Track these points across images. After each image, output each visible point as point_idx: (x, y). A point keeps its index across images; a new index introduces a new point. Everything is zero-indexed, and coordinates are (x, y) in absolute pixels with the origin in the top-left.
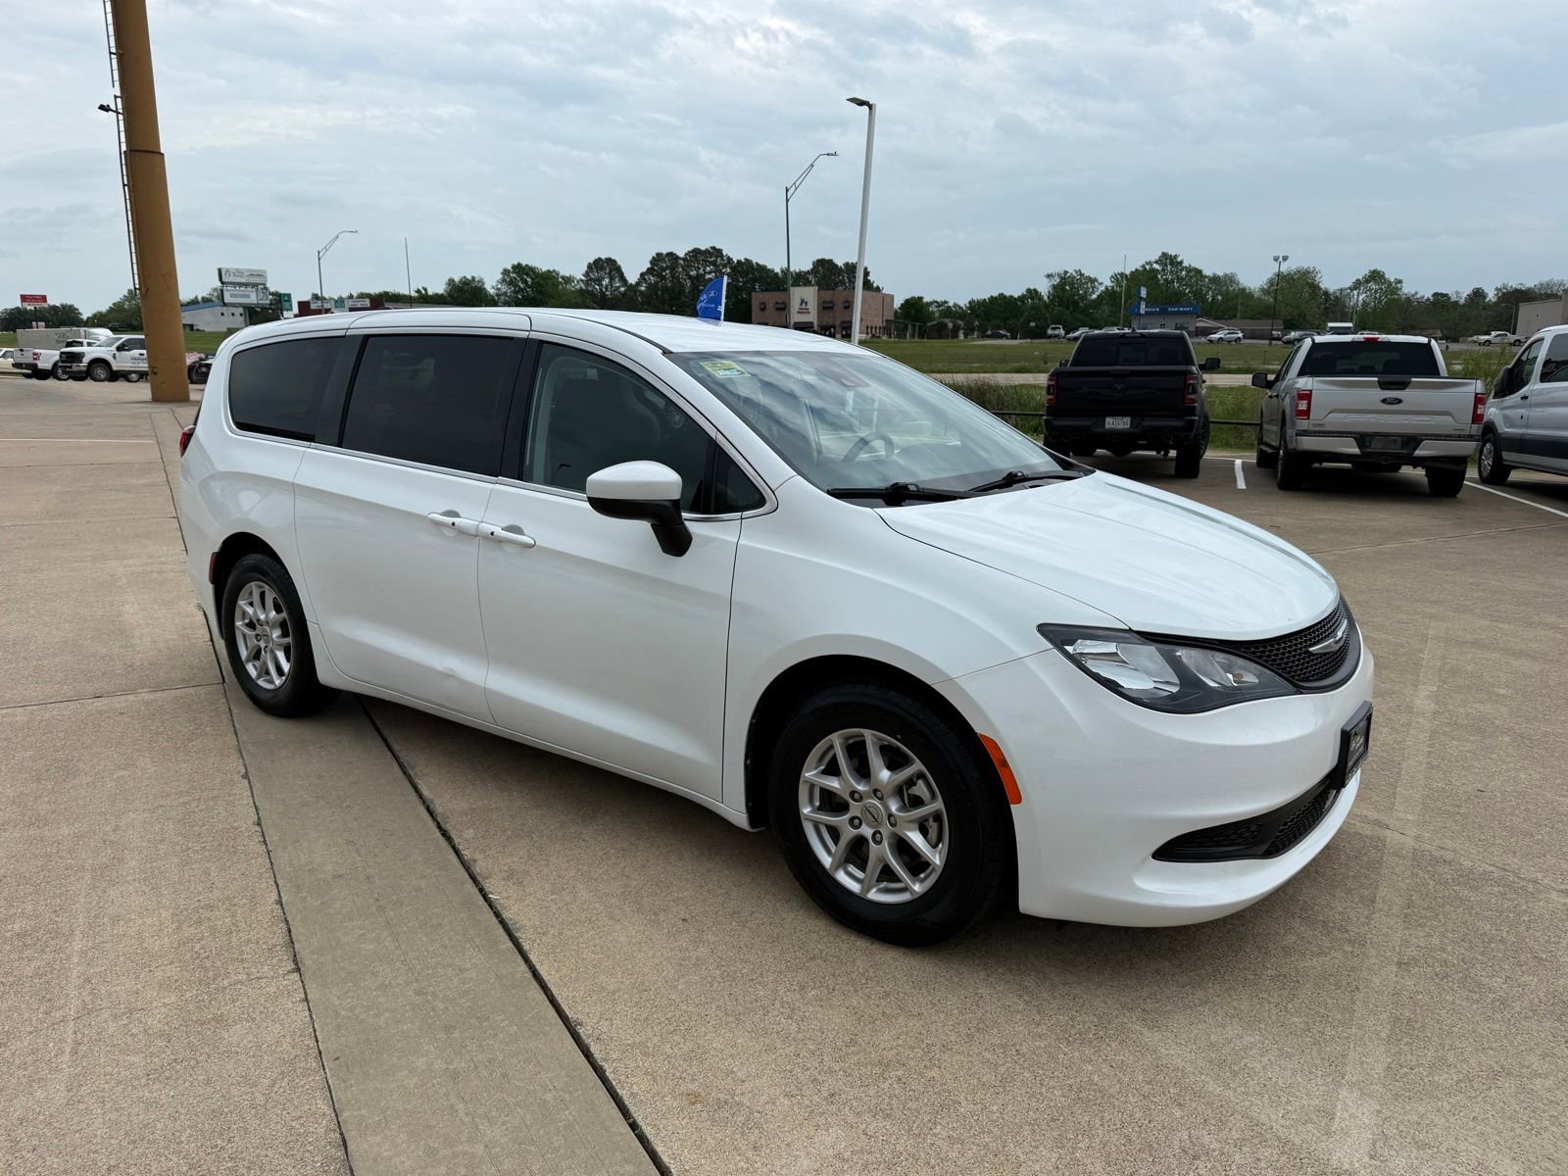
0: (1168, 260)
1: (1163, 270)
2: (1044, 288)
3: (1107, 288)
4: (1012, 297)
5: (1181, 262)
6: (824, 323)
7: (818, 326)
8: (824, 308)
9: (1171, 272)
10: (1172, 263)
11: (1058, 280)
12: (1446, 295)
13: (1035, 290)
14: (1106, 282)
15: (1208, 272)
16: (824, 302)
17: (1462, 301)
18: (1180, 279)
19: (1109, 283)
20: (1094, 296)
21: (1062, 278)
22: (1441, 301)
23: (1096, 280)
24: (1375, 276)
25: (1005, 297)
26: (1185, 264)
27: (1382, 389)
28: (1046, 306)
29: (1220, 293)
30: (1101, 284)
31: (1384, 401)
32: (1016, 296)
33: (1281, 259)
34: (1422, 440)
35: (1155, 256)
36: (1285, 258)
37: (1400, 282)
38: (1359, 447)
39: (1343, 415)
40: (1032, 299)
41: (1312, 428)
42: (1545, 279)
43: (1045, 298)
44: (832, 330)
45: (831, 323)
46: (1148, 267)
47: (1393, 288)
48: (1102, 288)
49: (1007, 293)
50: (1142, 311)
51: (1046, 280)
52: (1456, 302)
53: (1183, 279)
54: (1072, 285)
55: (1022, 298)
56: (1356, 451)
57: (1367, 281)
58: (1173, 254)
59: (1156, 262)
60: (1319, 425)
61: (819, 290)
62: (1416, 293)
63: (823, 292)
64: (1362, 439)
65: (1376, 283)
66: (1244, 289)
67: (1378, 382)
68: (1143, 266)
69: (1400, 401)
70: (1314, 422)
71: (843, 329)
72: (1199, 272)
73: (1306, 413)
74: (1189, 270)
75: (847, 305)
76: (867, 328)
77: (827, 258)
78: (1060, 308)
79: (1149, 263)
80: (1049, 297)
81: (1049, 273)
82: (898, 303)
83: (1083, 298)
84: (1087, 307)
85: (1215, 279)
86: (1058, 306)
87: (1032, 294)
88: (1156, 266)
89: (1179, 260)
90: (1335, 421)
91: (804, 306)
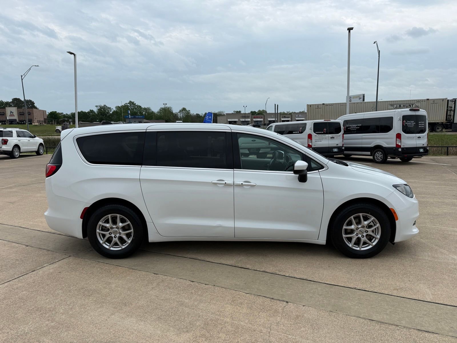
0: (131, 103)
1: (130, 106)
2: (95, 110)
3: (114, 111)
4: (85, 112)
5: (135, 104)
6: (21, 119)
7: (19, 120)
8: (20, 114)
9: (133, 106)
10: (132, 104)
11: (99, 108)
12: (199, 114)
13: (92, 110)
14: (114, 109)
15: (143, 107)
16: (20, 112)
17: (203, 116)
18: (136, 109)
19: (115, 109)
20: (111, 113)
21: (100, 107)
22: (198, 115)
23: (110, 108)
24: (184, 109)
25: (83, 112)
26: (136, 104)
28: (97, 115)
29: (147, 113)
30: (112, 109)
32: (86, 112)
33: (165, 104)
35: (128, 102)
36: (166, 104)
37: (190, 111)
40: (92, 113)
42: (219, 111)
43: (96, 113)
44: (24, 122)
45: (23, 119)
46: (126, 105)
47: (188, 112)
48: (113, 111)
49: (84, 111)
50: (130, 117)
51: (96, 107)
52: (201, 116)
53: (136, 108)
54: (104, 109)
55: (88, 112)
57: (182, 111)
58: (133, 101)
59: (128, 103)
61: (17, 108)
62: (194, 114)
63: (19, 109)
65: (184, 111)
66: (153, 112)
68: (125, 104)
71: (29, 121)
72: (140, 107)
74: (138, 106)
75: (29, 113)
76: (38, 121)
77: (17, 98)
78: (101, 116)
79: (126, 104)
80: (97, 112)
81: (97, 105)
82: (47, 114)
83: (108, 113)
84: (109, 116)
85: (145, 109)
86: (100, 115)
87: (92, 111)
88: (128, 104)
89: (135, 103)
91: (12, 114)
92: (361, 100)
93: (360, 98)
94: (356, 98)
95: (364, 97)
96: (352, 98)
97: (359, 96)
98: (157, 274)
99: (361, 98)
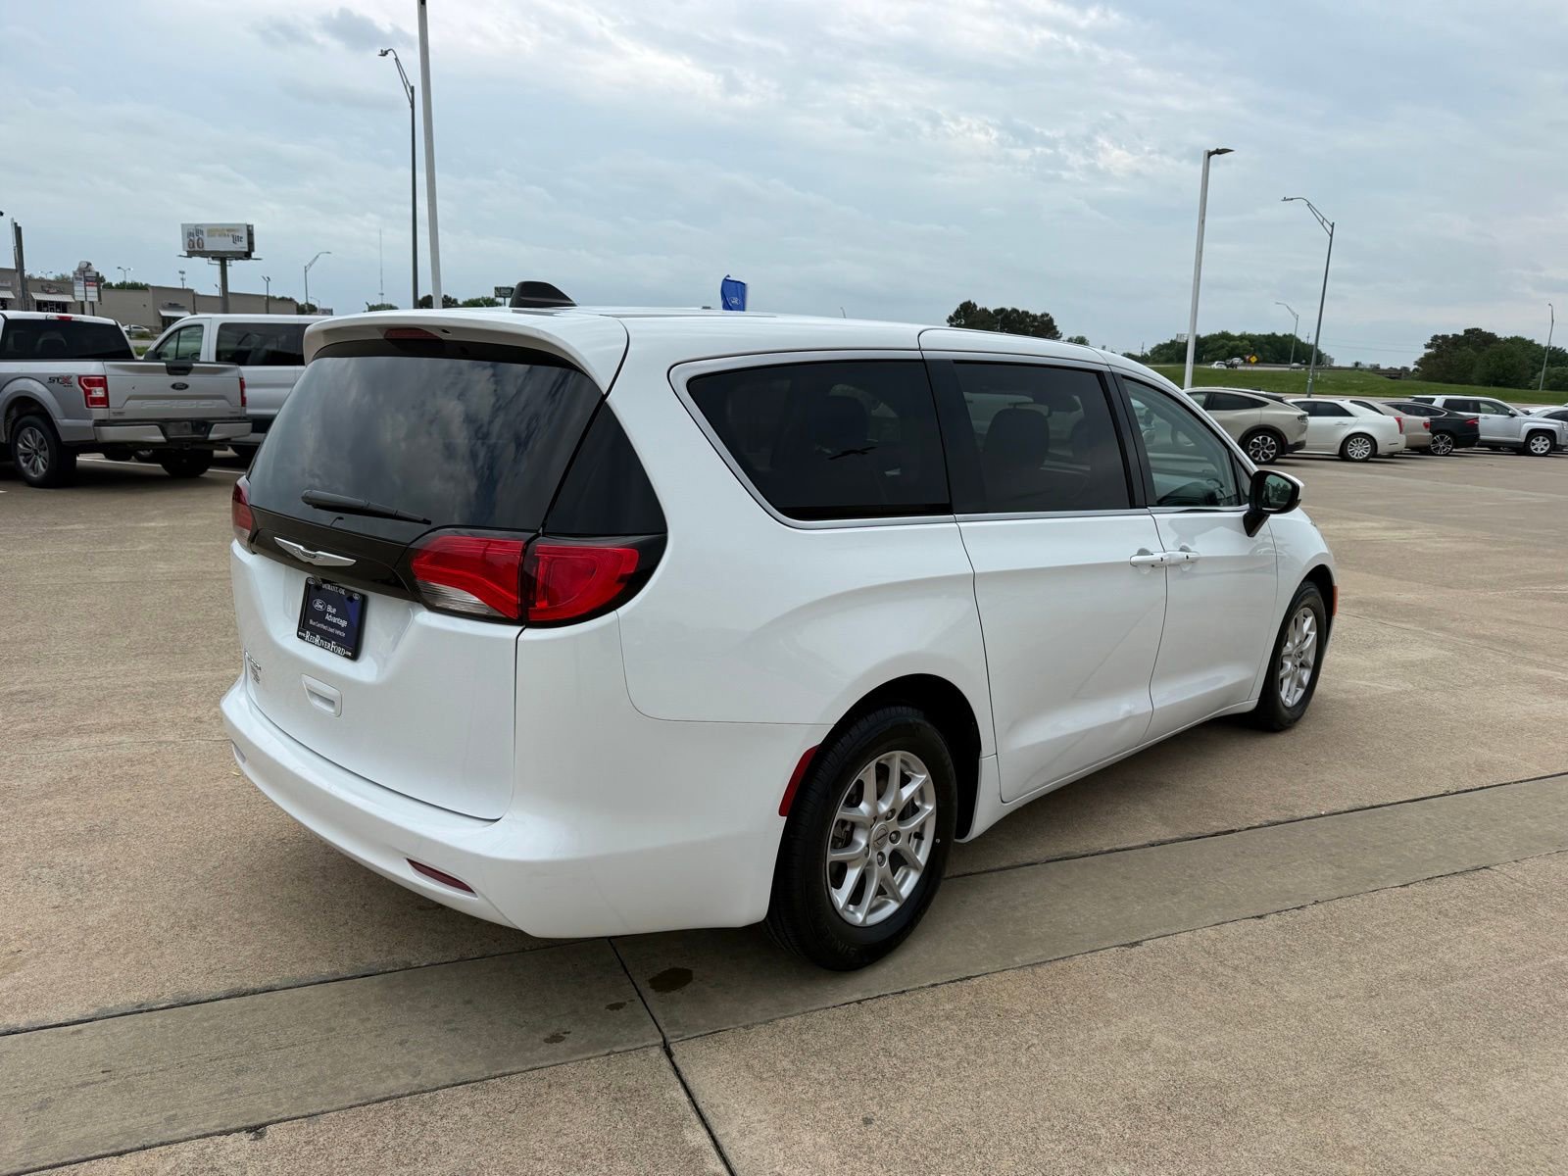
27: (170, 373)
31: (174, 386)
34: (213, 424)
38: (164, 433)
39: (139, 402)
41: (113, 417)
56: (161, 438)
60: (120, 413)
64: (163, 424)
67: (167, 367)
69: (187, 387)
70: (114, 410)
73: (104, 401)
90: (134, 408)
92: (239, 244)
93: (236, 239)
94: (220, 236)
95: (250, 234)
96: (205, 234)
97: (233, 230)
98: (1136, 944)
99: (240, 239)
